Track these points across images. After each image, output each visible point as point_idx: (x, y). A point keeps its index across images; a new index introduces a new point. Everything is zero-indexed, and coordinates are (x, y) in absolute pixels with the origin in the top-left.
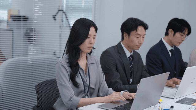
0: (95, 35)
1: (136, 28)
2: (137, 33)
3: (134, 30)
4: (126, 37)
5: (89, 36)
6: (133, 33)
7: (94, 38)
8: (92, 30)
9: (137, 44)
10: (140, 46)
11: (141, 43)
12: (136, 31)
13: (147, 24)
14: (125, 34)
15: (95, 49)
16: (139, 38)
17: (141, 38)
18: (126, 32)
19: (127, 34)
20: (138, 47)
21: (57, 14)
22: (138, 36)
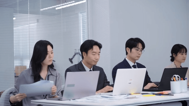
0: (52, 51)
1: (92, 47)
2: (92, 51)
3: (91, 49)
4: (85, 55)
5: (48, 53)
6: (90, 52)
7: (52, 53)
8: (49, 47)
9: (94, 60)
10: (97, 61)
11: (97, 59)
12: (92, 50)
13: (101, 43)
14: (84, 53)
15: (55, 61)
16: (95, 55)
17: (97, 55)
18: (84, 51)
19: (85, 53)
20: (96, 62)
21: (74, 57)
22: (94, 54)
